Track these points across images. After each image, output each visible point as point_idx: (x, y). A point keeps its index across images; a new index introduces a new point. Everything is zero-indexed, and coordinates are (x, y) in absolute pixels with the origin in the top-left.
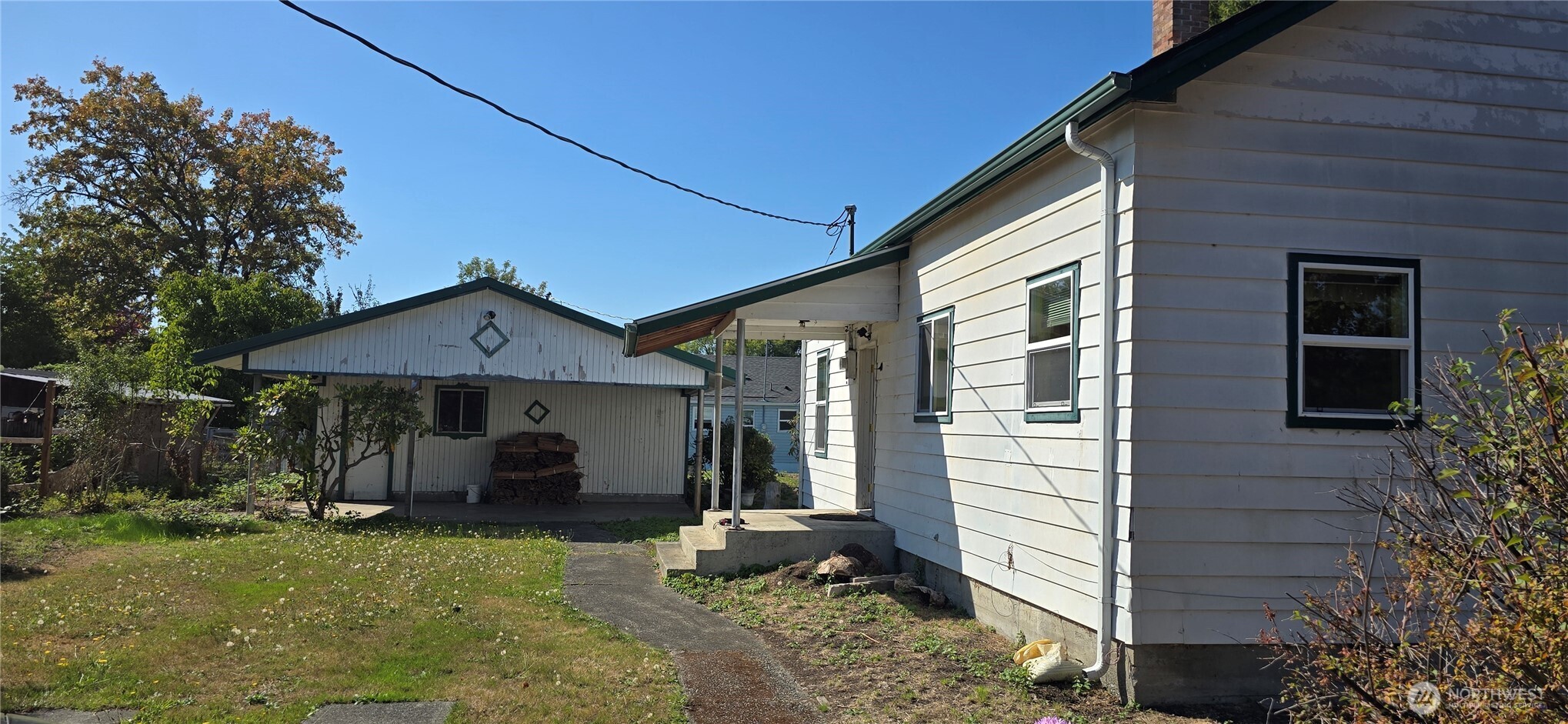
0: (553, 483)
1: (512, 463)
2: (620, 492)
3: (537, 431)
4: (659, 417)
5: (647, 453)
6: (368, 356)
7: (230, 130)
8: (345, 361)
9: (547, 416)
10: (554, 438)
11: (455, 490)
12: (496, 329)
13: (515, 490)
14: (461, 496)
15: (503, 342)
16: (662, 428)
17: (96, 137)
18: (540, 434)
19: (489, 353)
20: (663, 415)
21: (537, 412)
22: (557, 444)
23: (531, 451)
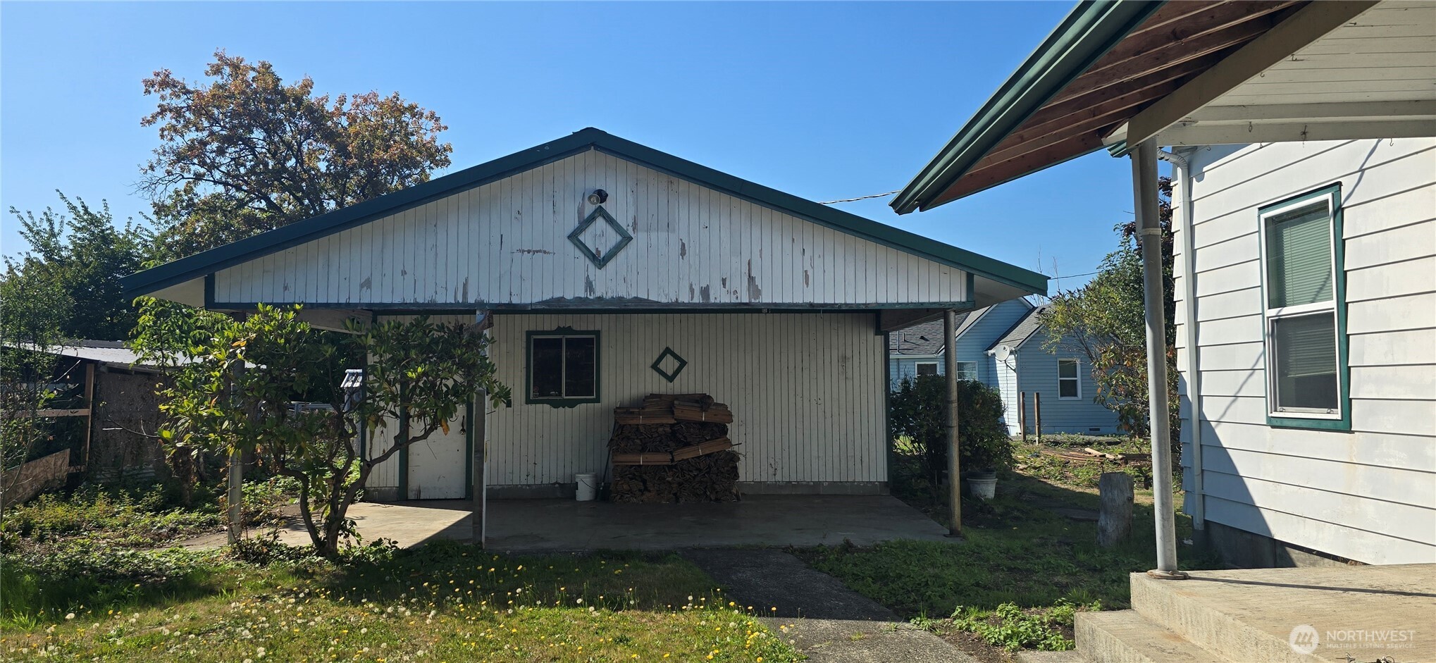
0: (700, 470)
1: (638, 441)
2: (793, 479)
3: (670, 392)
4: (844, 367)
5: (829, 421)
6: (404, 273)
7: (344, 114)
8: (367, 284)
9: (685, 368)
10: (697, 402)
11: (559, 481)
12: (610, 221)
13: (644, 482)
14: (569, 489)
15: (621, 242)
16: (849, 383)
17: (221, 126)
18: (676, 397)
19: (600, 261)
20: (849, 364)
21: (669, 365)
22: (703, 409)
23: (664, 421)
